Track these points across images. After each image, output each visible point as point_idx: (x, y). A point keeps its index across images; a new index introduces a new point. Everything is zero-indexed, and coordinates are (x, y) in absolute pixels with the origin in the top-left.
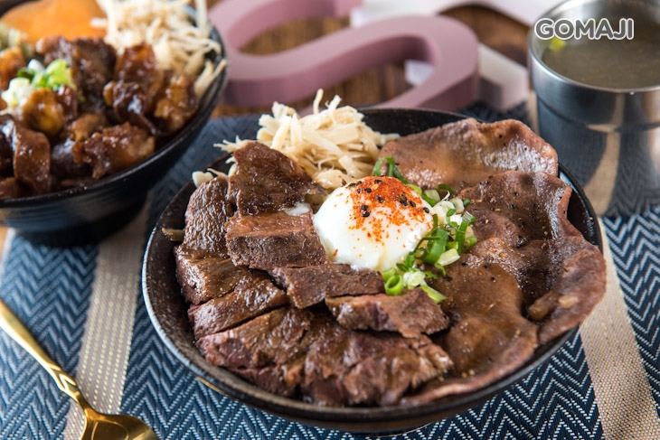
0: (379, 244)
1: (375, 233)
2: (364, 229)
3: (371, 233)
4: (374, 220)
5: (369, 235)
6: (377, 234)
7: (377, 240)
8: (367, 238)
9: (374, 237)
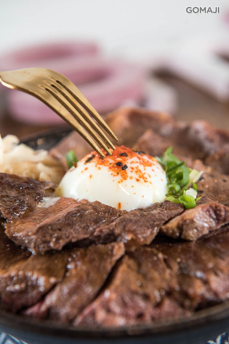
0: (148, 184)
1: (140, 177)
2: (131, 178)
3: (138, 178)
4: (132, 168)
5: (138, 180)
6: (142, 177)
7: (145, 181)
8: (137, 183)
9: (142, 180)
